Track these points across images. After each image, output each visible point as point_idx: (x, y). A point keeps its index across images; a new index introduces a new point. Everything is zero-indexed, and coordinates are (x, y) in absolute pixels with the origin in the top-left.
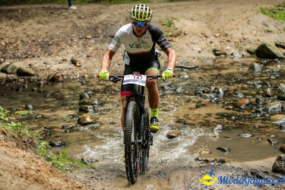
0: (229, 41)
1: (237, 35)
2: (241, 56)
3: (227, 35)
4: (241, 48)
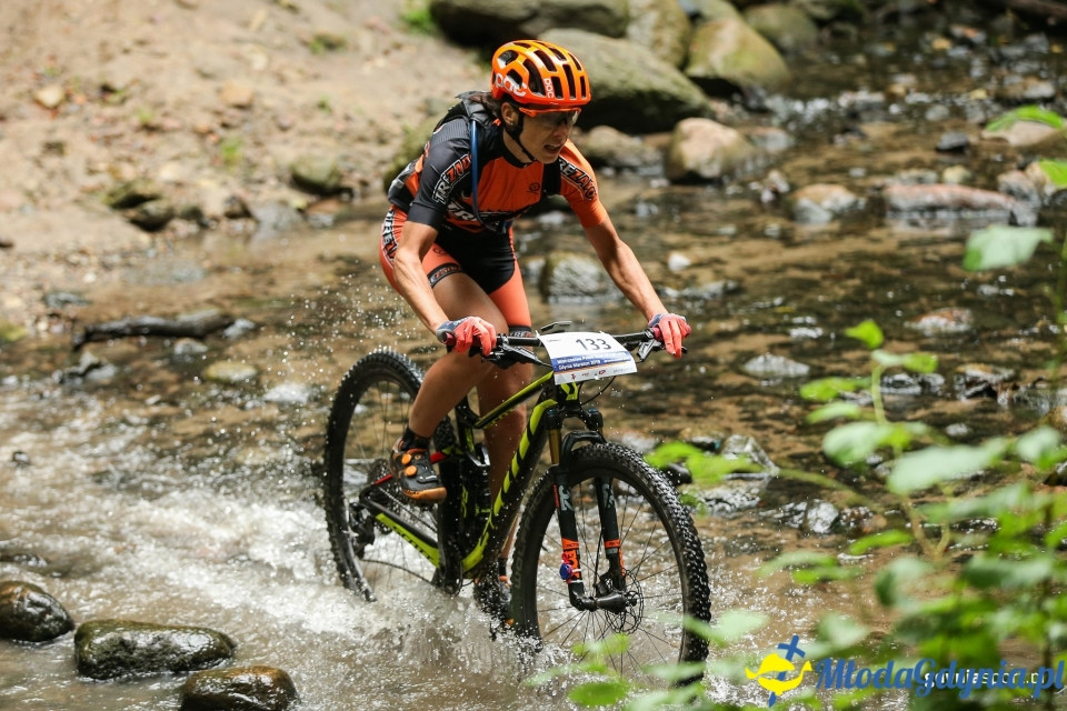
0: (149, 129)
3: (107, 89)
4: (252, 166)
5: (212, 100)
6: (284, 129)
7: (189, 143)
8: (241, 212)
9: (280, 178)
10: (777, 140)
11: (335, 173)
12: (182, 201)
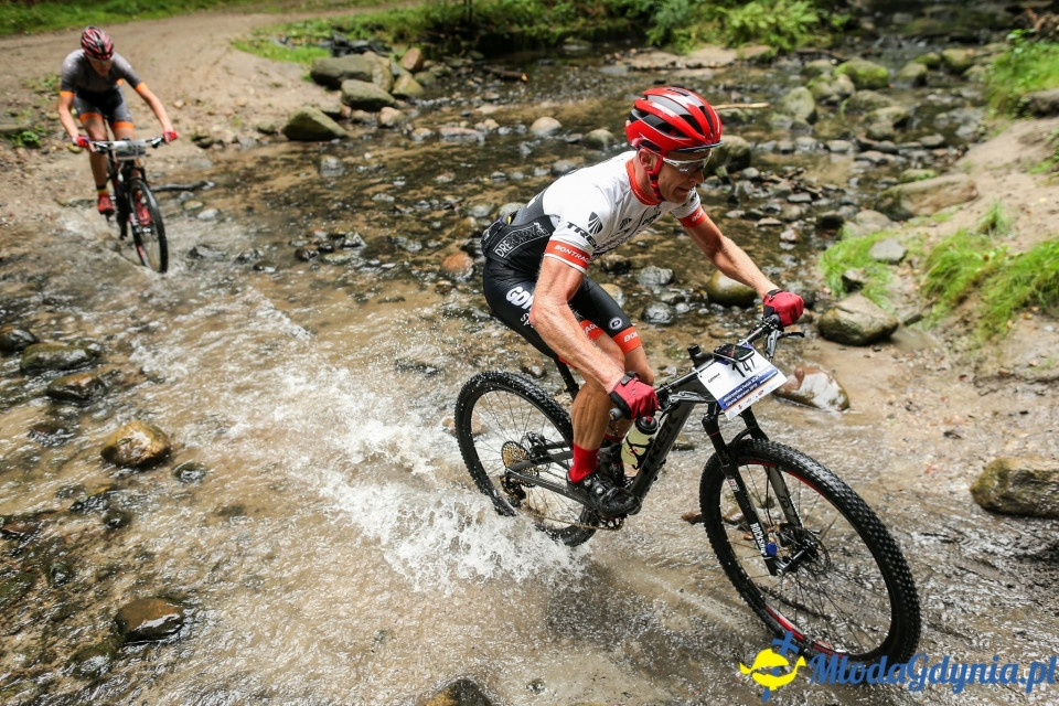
0: (210, 114)
1: (222, 100)
2: (255, 142)
3: (198, 101)
4: (244, 125)
5: (233, 105)
6: (256, 113)
7: (223, 119)
8: (236, 141)
9: (254, 129)
10: (414, 113)
11: (272, 127)
12: (217, 138)
